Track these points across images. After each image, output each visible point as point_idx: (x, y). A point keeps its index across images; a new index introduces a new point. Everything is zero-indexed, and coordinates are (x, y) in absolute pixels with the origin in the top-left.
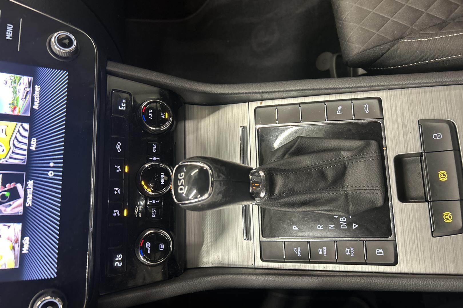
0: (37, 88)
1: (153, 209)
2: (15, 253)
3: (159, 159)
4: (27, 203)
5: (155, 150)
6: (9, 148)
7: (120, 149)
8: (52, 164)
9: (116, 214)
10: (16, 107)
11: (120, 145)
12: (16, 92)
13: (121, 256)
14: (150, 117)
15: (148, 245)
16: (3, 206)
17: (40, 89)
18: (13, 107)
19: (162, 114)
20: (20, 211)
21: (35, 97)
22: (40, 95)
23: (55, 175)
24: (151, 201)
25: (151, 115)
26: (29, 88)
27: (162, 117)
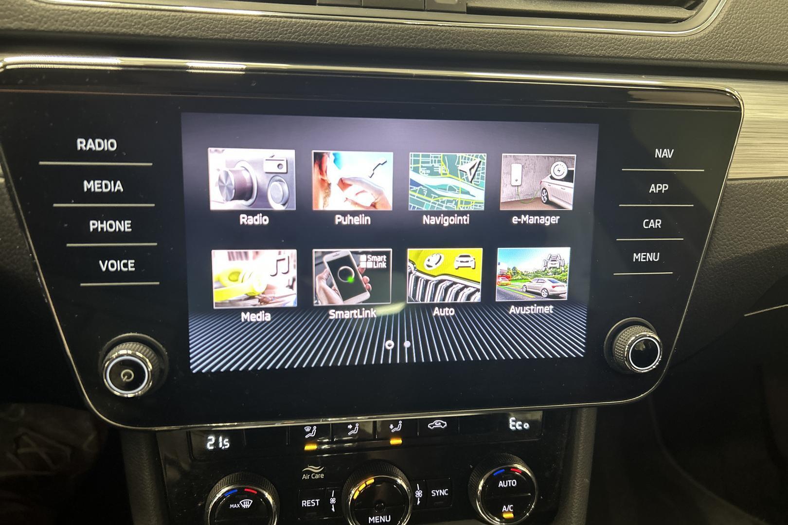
0: (548, 309)
1: (318, 500)
2: (241, 300)
3: (419, 502)
4: (334, 311)
5: (434, 493)
6: (436, 275)
7: (434, 427)
8: (407, 344)
9: (309, 430)
10: (510, 279)
11: (441, 426)
12: (537, 276)
13: (226, 447)
14: (501, 484)
15: (246, 504)
16: (329, 274)
17: (547, 314)
18: (509, 274)
19: (510, 507)
20: (319, 302)
21: (532, 307)
22: (536, 314)
23: (387, 351)
24: (333, 496)
25: (505, 485)
26: (546, 296)
27: (505, 507)
